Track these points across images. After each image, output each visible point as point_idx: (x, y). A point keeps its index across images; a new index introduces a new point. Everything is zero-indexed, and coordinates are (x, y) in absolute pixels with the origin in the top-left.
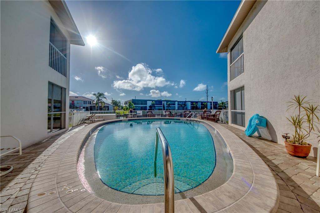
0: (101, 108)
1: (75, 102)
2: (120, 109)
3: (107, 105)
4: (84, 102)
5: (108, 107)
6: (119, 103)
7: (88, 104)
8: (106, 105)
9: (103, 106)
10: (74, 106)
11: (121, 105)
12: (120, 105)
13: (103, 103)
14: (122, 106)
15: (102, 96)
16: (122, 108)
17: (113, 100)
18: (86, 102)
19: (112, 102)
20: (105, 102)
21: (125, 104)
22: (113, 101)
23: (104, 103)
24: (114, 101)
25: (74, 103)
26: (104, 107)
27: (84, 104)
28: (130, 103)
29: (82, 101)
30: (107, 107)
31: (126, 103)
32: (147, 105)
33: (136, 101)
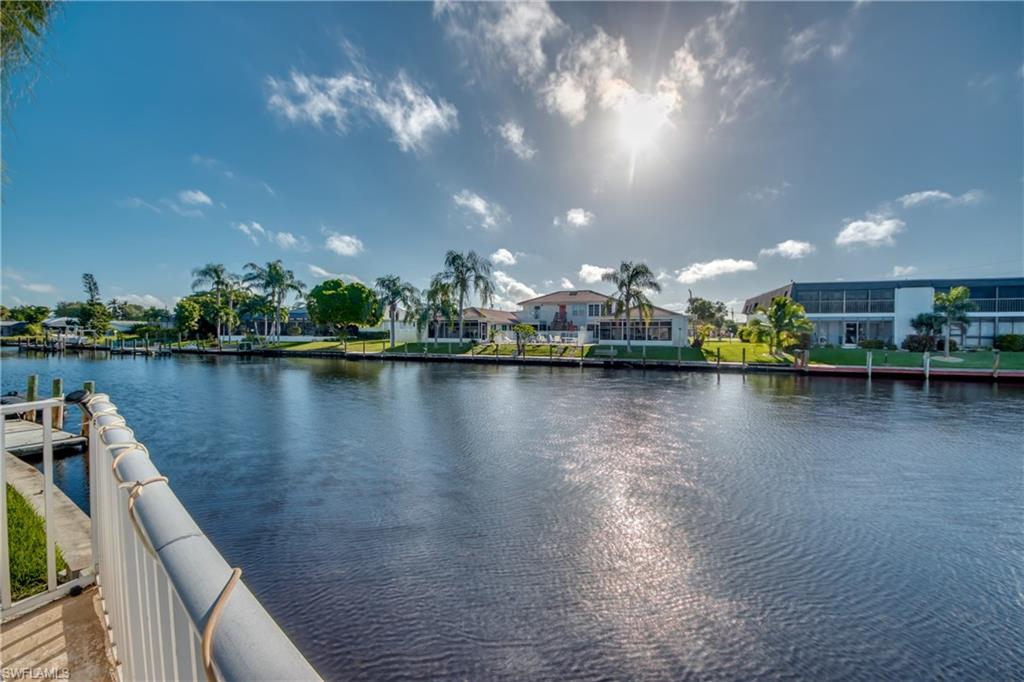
0: (641, 327)
1: (569, 310)
2: (723, 332)
3: (666, 318)
4: (591, 306)
5: (669, 324)
6: (720, 309)
7: (603, 314)
8: (658, 316)
9: (647, 321)
10: (565, 321)
11: (726, 318)
12: (722, 318)
13: (647, 309)
14: (732, 322)
15: (641, 279)
16: (733, 329)
17: (693, 297)
18: (597, 306)
19: (688, 305)
20: (655, 304)
21: (745, 312)
22: (692, 301)
23: (651, 307)
24: (697, 300)
25: (565, 313)
26: (651, 324)
27: (591, 314)
28: (781, 306)
29: (584, 303)
30: (663, 324)
31: (751, 307)
32: (893, 311)
33: (816, 293)
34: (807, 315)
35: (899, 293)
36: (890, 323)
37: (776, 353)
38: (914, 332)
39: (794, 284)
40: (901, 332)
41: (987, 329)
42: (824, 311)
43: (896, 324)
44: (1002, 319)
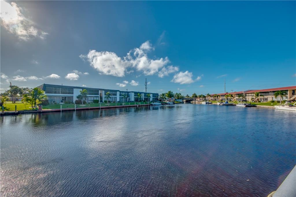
22: (12, 87)
32: (73, 94)
33: (52, 88)
34: (46, 94)
35: (75, 89)
36: (72, 97)
37: (34, 106)
38: (77, 99)
39: (44, 84)
40: (75, 99)
41: (92, 99)
42: (54, 93)
43: (74, 97)
44: (95, 97)
